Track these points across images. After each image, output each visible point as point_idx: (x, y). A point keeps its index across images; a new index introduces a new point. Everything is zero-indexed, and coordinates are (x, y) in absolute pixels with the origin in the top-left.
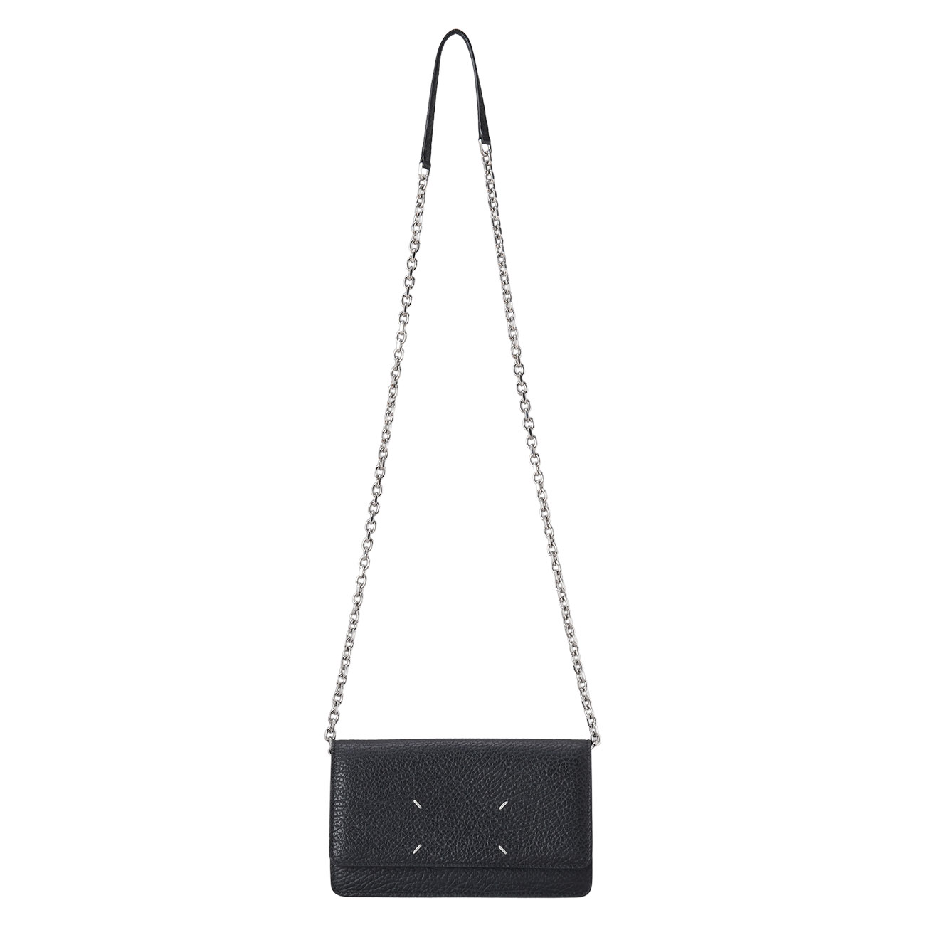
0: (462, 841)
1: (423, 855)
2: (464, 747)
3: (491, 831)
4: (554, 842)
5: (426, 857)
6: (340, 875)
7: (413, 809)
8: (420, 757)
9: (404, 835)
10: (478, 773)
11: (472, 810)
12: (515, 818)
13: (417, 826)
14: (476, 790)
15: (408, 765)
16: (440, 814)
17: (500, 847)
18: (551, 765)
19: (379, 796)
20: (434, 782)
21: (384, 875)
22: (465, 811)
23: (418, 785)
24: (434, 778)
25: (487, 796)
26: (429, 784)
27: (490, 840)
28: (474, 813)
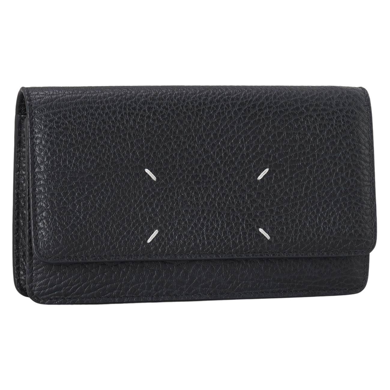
0: (212, 224)
1: (160, 244)
2: (207, 95)
3: (248, 209)
7: (144, 181)
8: (149, 108)
9: (133, 218)
10: (228, 131)
11: (222, 182)
13: (151, 204)
14: (226, 154)
15: (134, 121)
16: (180, 187)
18: (323, 119)
19: (98, 164)
23: (150, 148)
24: (170, 138)
25: (241, 161)
26: (164, 147)
27: (247, 221)
28: (224, 185)
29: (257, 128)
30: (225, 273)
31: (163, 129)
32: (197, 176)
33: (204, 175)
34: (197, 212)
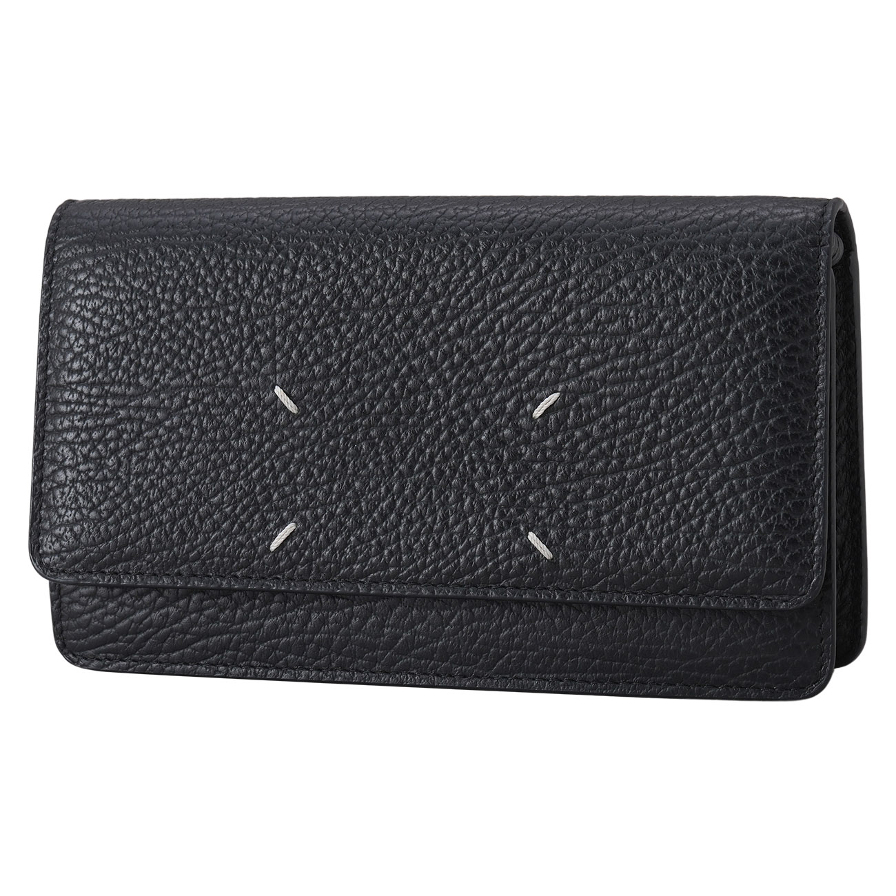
4: (702, 523)
5: (309, 560)
6: (77, 607)
12: (582, 446)
17: (532, 537)
20: (337, 330)
21: (200, 610)
22: (431, 422)
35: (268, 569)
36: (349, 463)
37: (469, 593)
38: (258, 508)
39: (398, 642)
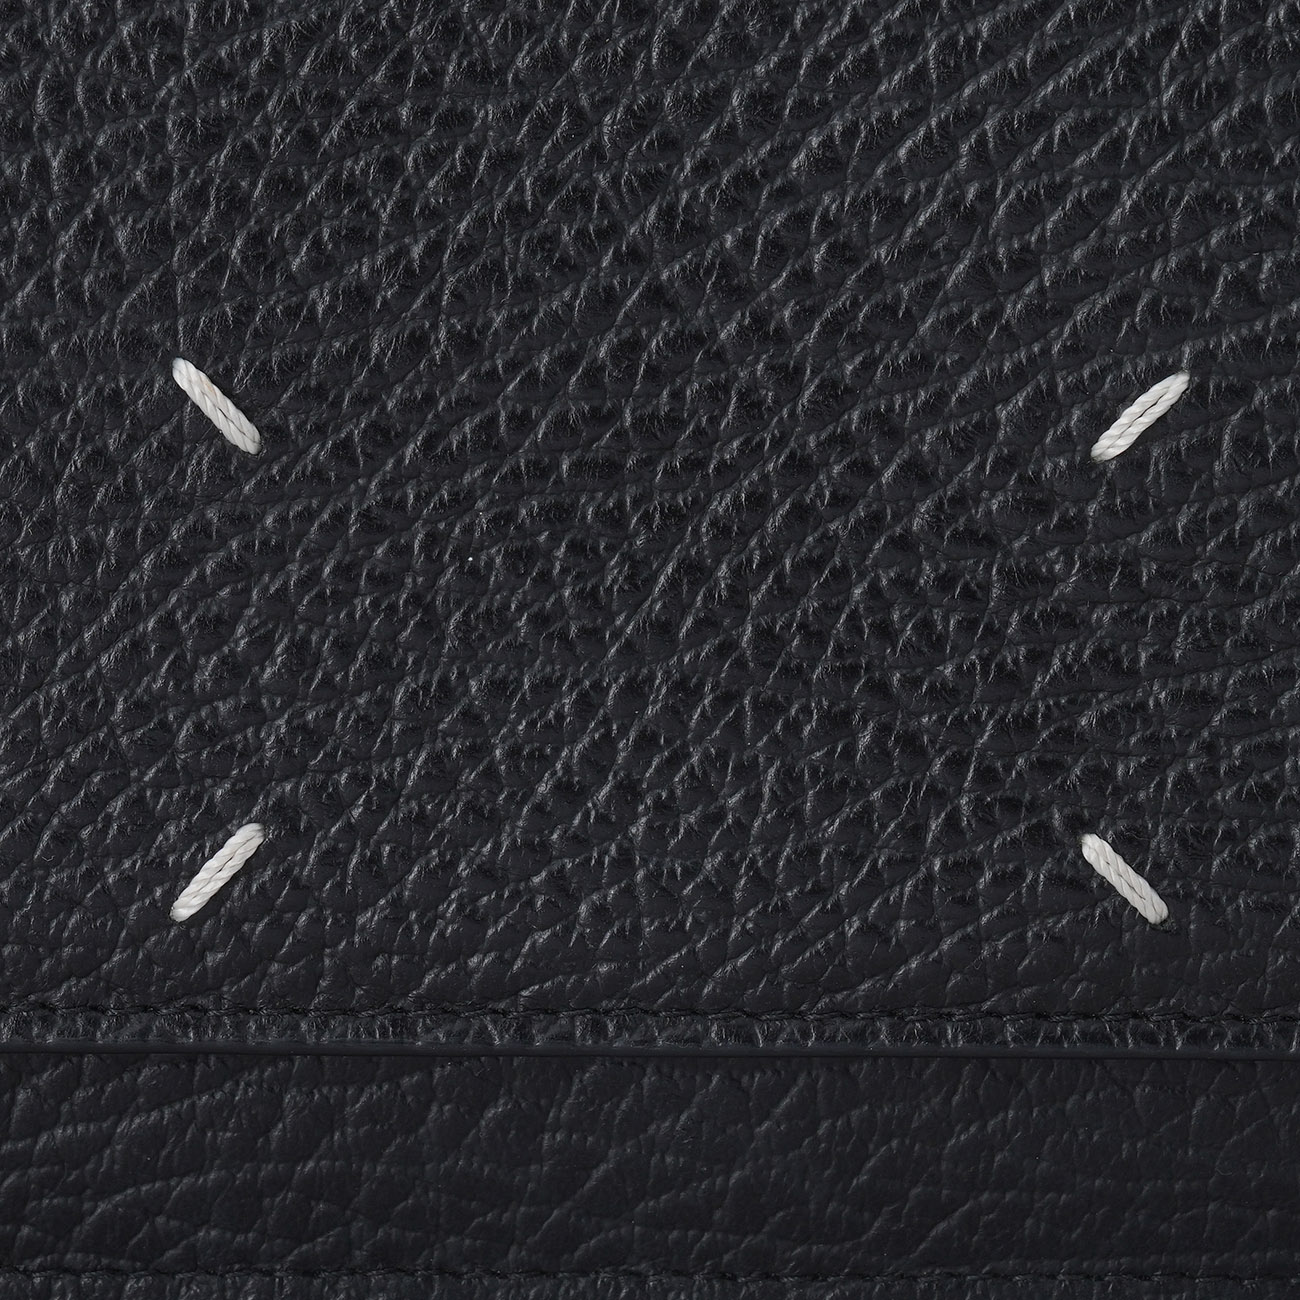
0: (699, 790)
1: (278, 929)
3: (1004, 684)
7: (171, 453)
9: (67, 731)
10: (868, 71)
11: (798, 468)
13: (217, 628)
14: (844, 255)
16: (457, 505)
17: (1096, 850)
23: (218, 200)
24: (392, 127)
25: (965, 313)
26: (343, 190)
27: (986, 776)
28: (820, 495)
29: (1111, 55)
30: (833, 1125)
31: (332, 54)
32: (601, 418)
33: (653, 416)
34: (583, 697)
35: (164, 978)
36: (447, 618)
37: (875, 1035)
38: (126, 774)
39: (589, 1177)
